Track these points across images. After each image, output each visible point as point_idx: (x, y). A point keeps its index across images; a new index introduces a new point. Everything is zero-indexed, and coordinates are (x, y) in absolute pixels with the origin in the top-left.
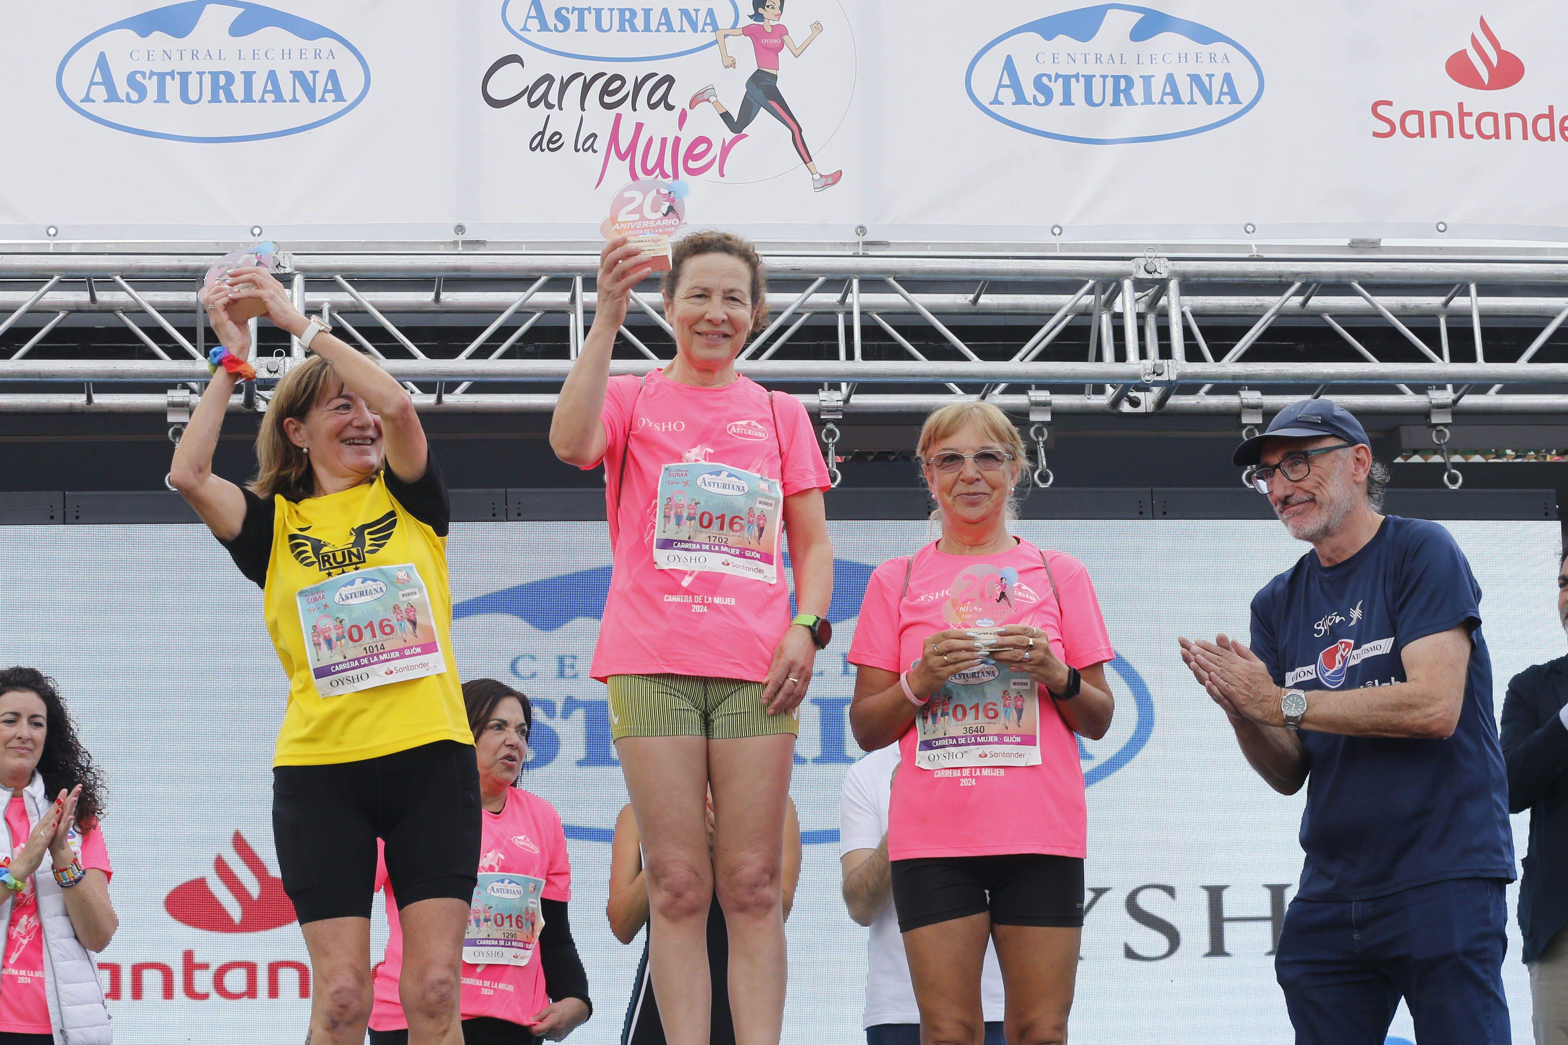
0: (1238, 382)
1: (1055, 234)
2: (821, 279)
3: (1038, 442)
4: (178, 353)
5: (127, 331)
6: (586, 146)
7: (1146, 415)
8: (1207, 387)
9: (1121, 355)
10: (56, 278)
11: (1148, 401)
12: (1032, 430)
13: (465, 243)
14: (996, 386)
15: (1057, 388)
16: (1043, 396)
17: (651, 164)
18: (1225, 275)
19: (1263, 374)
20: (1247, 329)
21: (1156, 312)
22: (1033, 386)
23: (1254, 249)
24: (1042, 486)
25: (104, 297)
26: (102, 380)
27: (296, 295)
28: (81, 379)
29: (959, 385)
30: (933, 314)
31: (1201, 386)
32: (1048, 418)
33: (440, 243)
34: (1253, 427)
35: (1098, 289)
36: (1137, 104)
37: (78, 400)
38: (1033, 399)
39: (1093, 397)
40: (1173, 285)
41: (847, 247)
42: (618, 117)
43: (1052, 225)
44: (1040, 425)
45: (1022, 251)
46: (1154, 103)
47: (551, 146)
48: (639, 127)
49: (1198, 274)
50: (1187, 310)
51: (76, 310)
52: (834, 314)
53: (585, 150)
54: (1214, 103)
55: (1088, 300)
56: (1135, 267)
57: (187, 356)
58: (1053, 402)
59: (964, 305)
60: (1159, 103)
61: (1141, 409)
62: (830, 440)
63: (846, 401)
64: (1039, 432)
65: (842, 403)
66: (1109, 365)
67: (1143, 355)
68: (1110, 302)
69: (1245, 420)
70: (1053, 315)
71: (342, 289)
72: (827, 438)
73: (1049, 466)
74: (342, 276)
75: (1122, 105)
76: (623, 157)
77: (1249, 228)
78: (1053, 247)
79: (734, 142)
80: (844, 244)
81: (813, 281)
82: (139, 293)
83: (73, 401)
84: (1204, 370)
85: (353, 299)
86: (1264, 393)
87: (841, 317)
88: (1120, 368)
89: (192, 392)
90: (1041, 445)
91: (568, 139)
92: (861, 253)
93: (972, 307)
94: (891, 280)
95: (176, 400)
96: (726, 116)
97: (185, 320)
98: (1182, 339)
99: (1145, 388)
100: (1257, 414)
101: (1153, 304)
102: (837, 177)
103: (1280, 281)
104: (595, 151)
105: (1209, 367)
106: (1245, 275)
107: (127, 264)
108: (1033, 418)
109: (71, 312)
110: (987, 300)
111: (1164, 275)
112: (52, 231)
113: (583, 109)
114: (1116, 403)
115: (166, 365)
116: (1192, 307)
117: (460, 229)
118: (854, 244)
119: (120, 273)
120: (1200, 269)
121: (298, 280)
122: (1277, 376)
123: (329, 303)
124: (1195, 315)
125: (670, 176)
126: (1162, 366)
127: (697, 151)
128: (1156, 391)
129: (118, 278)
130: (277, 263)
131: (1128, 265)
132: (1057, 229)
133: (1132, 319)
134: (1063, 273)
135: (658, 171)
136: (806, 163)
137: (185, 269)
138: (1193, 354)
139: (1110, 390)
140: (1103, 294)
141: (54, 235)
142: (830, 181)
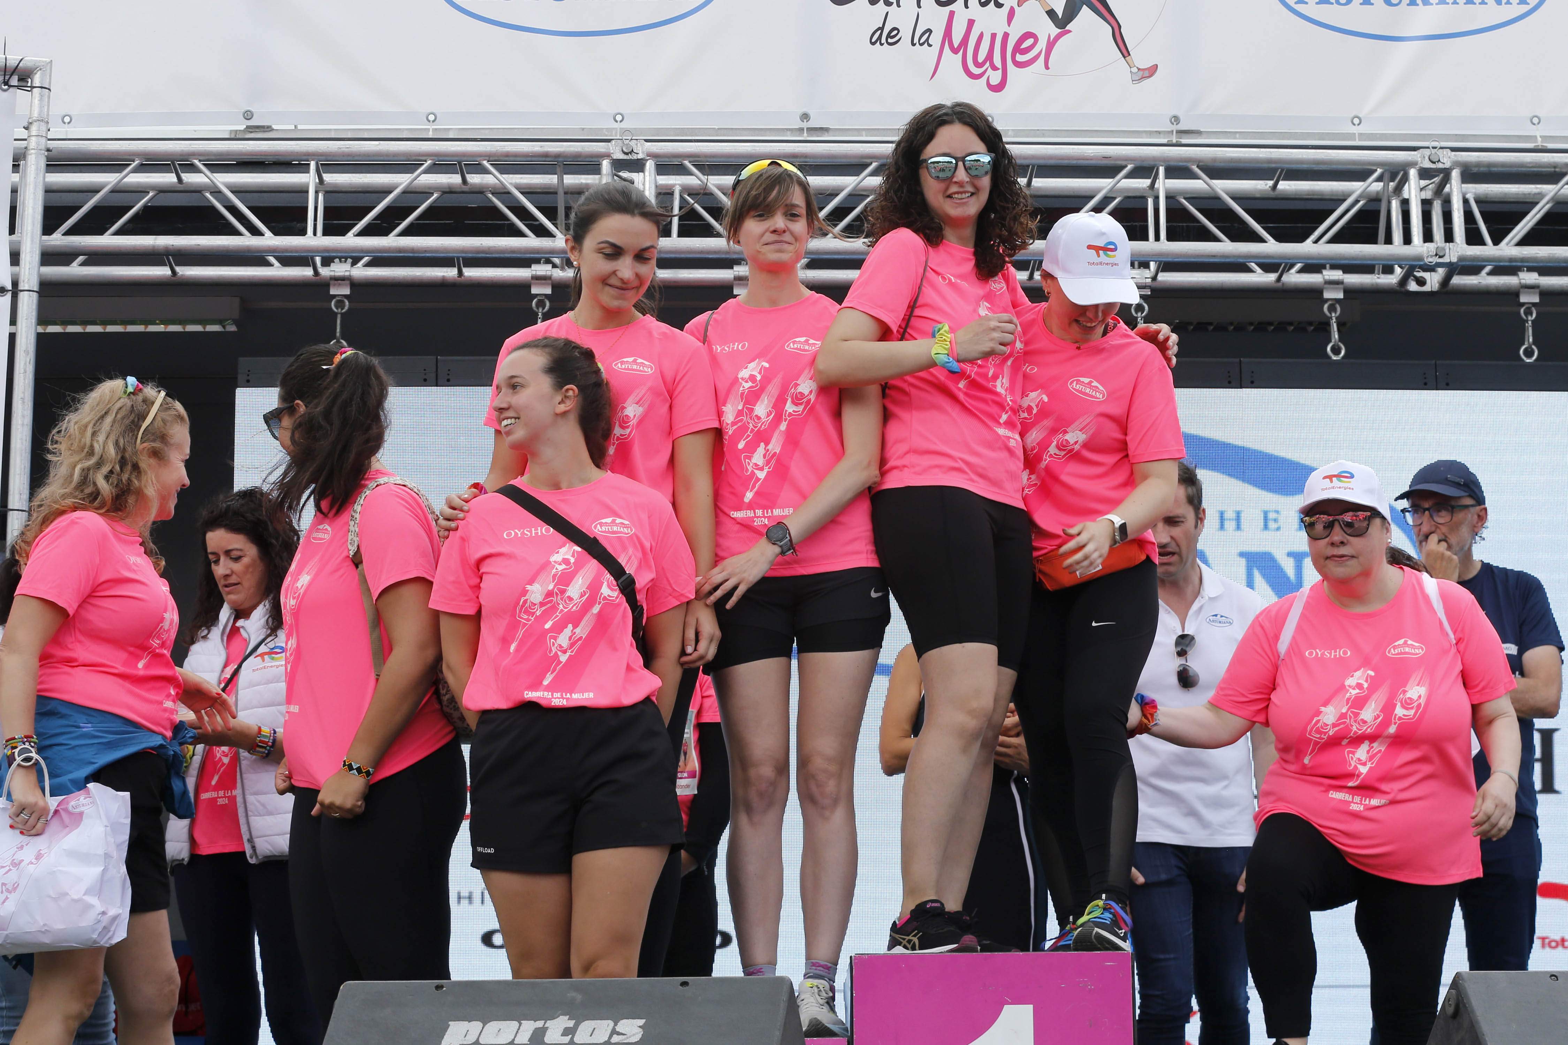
0: (1514, 264)
1: (1354, 125)
2: (1130, 167)
3: (1331, 318)
4: (541, 231)
5: (495, 209)
6: (921, 42)
7: (1431, 294)
8: (1488, 269)
9: (1407, 239)
10: (429, 162)
11: (1433, 281)
12: (1326, 306)
13: (810, 130)
14: (1292, 266)
15: (1349, 268)
16: (1337, 275)
17: (981, 58)
18: (1503, 165)
19: (1537, 257)
20: (1525, 214)
21: (1442, 198)
22: (1328, 266)
23: (1539, 139)
24: (1334, 358)
25: (474, 179)
26: (470, 255)
27: (647, 179)
28: (451, 255)
29: (1259, 265)
30: (1233, 198)
31: (1482, 268)
32: (1341, 296)
33: (787, 129)
34: (1530, 305)
35: (1387, 176)
36: (1432, 4)
37: (450, 273)
38: (1327, 277)
39: (1382, 276)
40: (1455, 174)
41: (1162, 135)
42: (952, 14)
43: (1352, 115)
44: (1334, 302)
45: (1323, 139)
46: (1448, 4)
47: (890, 40)
48: (971, 23)
49: (1478, 164)
50: (1470, 197)
51: (448, 191)
52: (1144, 198)
53: (921, 45)
54: (1503, 3)
55: (1378, 186)
56: (1420, 157)
57: (548, 234)
58: (1345, 281)
59: (1265, 190)
60: (1452, 4)
61: (1427, 288)
62: (1139, 314)
63: (1154, 278)
64: (1332, 308)
65: (1149, 280)
66: (1397, 248)
67: (1428, 237)
68: (1398, 190)
69: (1523, 299)
70: (1344, 200)
71: (689, 173)
72: (1136, 313)
73: (1341, 340)
74: (690, 162)
75: (1418, 5)
76: (955, 51)
77: (1535, 120)
78: (1351, 136)
79: (1058, 37)
80: (1159, 132)
81: (1123, 167)
82: (504, 176)
83: (445, 274)
84: (1482, 253)
85: (700, 182)
86: (1540, 274)
87: (1150, 201)
88: (1407, 250)
89: (555, 266)
90: (1334, 320)
91: (905, 34)
92: (1174, 141)
93: (1272, 193)
94: (1195, 168)
95: (539, 273)
96: (1051, 13)
97: (547, 201)
98: (1463, 224)
99: (1431, 269)
100: (1534, 293)
101: (1439, 191)
102: (1153, 70)
103: (1555, 171)
104: (930, 46)
105: (1489, 250)
106: (1522, 165)
107: (493, 150)
108: (1327, 295)
109: (444, 193)
110: (1285, 186)
111: (1447, 165)
112: (431, 117)
113: (919, 6)
114: (1403, 281)
115: (531, 242)
116: (1475, 194)
117: (805, 117)
118: (1168, 132)
119: (487, 158)
120: (1480, 160)
121: (650, 165)
122: (1550, 259)
123: (680, 185)
124: (1478, 201)
125: (997, 69)
126: (1444, 249)
127: (1025, 45)
128: (1441, 271)
129: (485, 163)
130: (630, 150)
131: (1414, 155)
132: (1357, 120)
133: (1417, 205)
134: (1354, 162)
135: (988, 64)
136: (1124, 57)
137: (546, 155)
138: (1473, 238)
139: (1398, 270)
140: (1392, 180)
141: (433, 121)
142: (1147, 74)
